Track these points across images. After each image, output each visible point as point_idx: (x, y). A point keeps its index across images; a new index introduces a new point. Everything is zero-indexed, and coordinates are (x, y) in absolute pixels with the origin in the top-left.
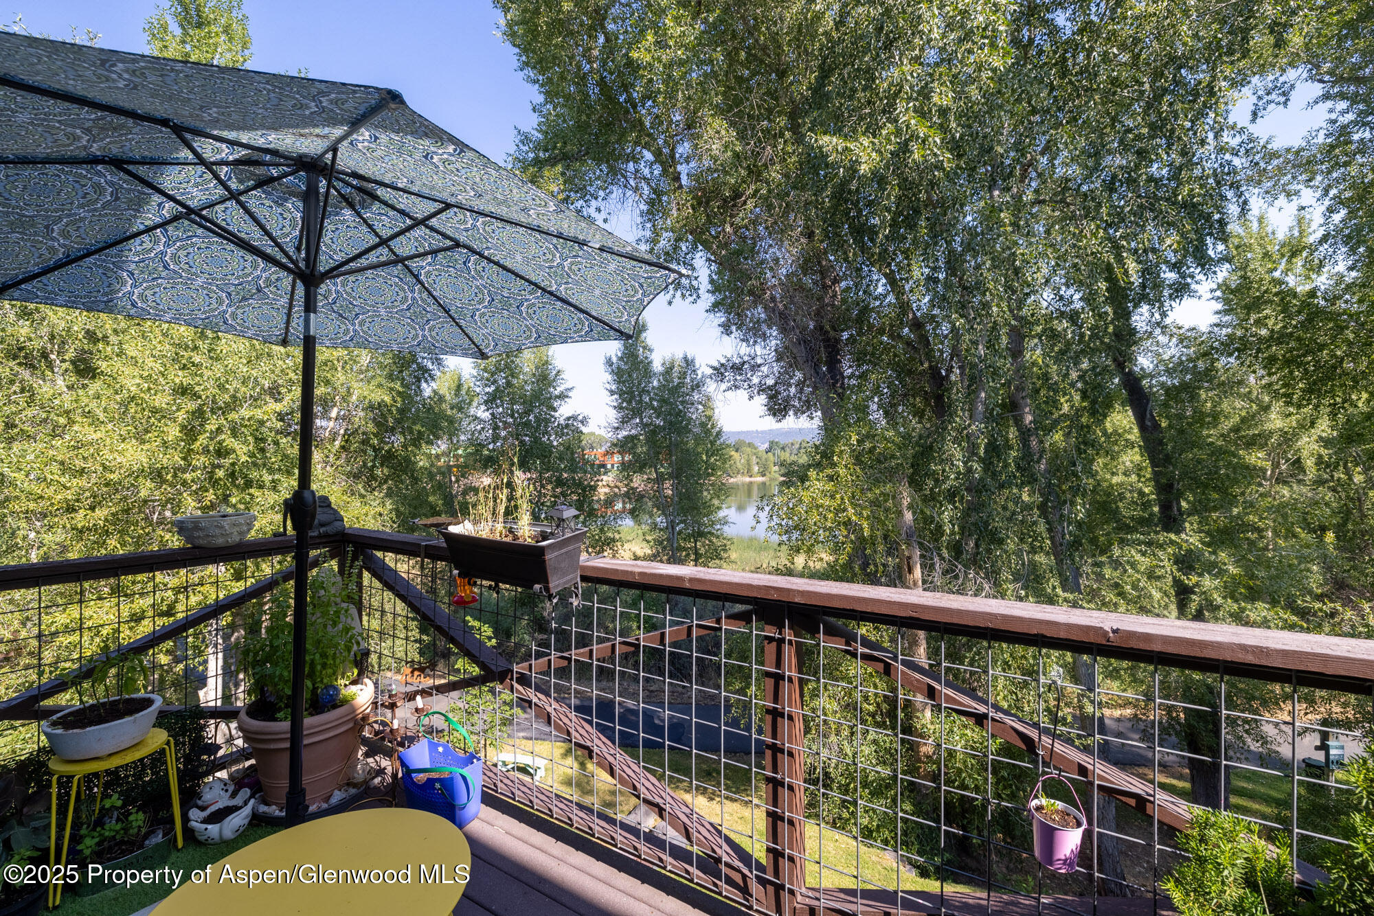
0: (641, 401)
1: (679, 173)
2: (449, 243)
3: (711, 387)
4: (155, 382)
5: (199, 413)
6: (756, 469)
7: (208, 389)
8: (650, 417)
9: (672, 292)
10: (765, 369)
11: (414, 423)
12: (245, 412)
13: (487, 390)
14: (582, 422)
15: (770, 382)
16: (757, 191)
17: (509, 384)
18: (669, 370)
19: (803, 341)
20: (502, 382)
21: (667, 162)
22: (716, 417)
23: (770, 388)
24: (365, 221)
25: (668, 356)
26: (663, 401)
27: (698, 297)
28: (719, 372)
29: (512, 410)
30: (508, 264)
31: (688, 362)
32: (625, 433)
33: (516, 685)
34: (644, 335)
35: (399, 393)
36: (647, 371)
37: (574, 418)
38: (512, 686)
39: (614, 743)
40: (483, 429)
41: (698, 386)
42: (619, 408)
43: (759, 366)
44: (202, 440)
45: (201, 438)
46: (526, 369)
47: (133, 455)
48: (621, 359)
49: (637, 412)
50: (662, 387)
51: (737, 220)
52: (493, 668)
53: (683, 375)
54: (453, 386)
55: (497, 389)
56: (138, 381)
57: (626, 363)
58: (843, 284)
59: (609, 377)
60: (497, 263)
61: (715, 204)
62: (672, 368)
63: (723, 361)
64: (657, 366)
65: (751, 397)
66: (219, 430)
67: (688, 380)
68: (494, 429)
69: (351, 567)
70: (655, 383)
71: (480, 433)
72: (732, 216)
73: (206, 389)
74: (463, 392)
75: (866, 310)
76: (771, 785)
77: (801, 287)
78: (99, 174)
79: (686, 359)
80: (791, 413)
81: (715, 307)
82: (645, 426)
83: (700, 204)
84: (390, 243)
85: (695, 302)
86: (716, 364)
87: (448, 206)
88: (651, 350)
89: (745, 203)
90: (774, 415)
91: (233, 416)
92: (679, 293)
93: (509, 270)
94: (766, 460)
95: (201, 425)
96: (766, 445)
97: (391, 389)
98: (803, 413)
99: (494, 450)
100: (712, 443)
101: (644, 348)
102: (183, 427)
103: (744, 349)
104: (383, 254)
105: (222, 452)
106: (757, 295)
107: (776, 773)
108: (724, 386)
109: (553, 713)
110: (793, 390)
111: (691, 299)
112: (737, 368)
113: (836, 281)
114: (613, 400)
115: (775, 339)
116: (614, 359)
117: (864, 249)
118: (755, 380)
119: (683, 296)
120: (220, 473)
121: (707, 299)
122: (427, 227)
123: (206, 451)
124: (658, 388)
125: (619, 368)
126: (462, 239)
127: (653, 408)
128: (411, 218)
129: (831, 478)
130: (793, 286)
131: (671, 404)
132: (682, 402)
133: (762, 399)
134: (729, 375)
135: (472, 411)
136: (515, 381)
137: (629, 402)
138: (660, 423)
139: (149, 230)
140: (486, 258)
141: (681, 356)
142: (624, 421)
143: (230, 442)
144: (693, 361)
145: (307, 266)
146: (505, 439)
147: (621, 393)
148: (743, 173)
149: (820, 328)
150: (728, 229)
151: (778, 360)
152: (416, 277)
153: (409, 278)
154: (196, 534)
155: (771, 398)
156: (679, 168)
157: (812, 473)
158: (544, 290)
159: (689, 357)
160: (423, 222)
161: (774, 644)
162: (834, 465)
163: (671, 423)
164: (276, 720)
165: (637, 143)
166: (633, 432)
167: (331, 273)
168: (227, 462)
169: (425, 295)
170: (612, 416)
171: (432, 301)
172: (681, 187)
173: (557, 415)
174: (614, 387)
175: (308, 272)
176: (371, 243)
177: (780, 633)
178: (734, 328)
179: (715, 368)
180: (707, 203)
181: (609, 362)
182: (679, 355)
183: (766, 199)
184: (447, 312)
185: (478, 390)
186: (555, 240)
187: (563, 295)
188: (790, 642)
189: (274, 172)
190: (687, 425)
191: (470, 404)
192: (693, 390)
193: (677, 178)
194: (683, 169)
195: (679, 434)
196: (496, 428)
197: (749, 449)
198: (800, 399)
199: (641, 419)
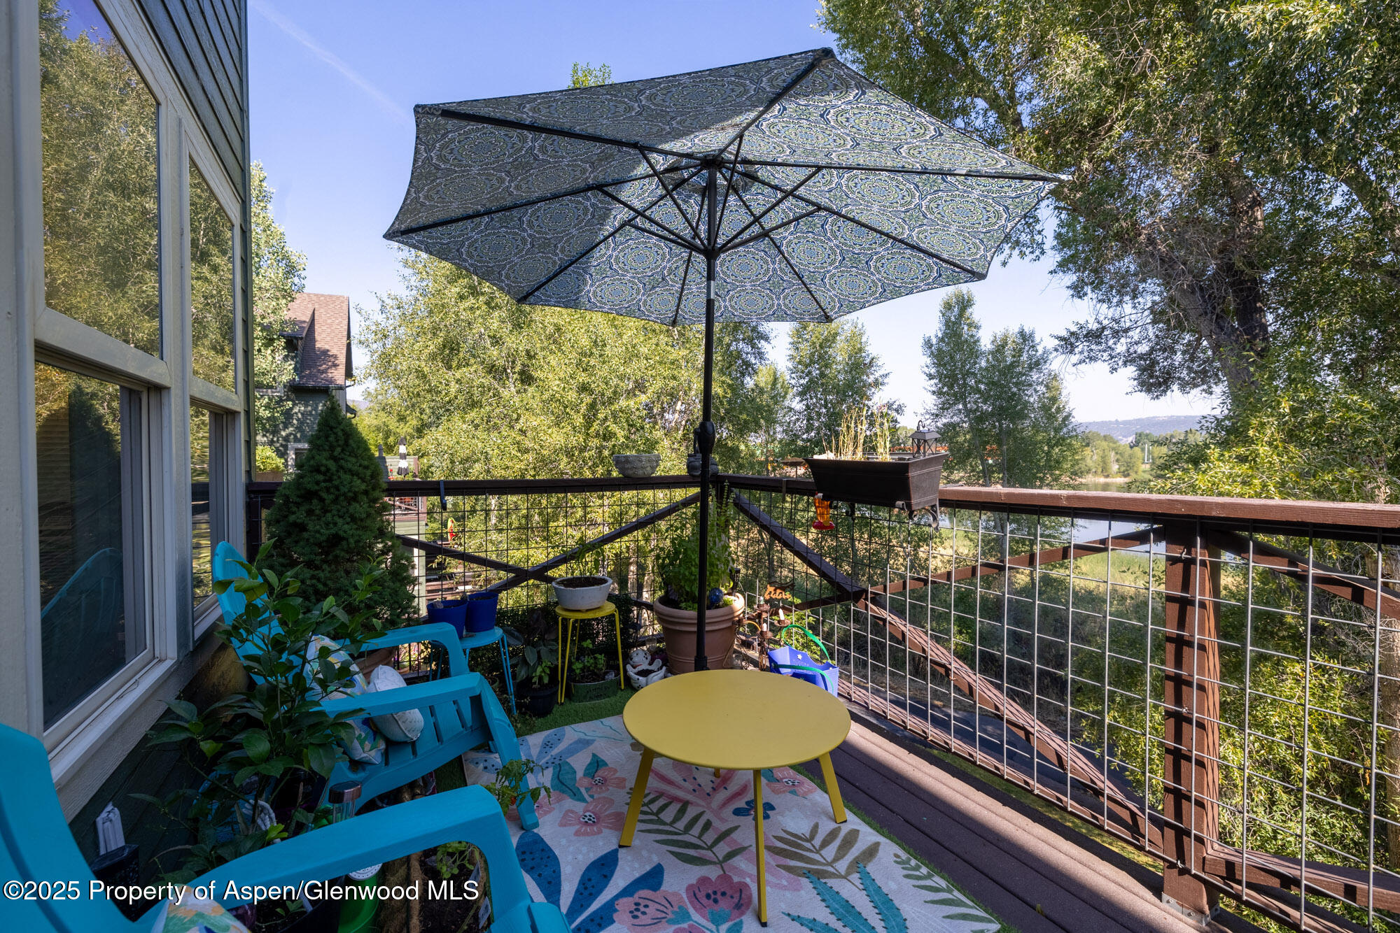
0: (965, 385)
1: (1020, 115)
2: (811, 208)
3: (1057, 363)
4: (568, 383)
5: (592, 406)
6: (1115, 467)
7: (597, 386)
8: (976, 402)
9: (1007, 251)
10: (1135, 334)
11: (741, 413)
12: (623, 403)
13: (802, 381)
14: (897, 411)
15: (1143, 348)
16: (1128, 110)
17: (822, 375)
18: (1000, 348)
19: (1198, 288)
20: (815, 373)
21: (1004, 108)
22: (1063, 398)
23: (1141, 357)
24: (744, 203)
25: (1000, 332)
26: (991, 384)
27: (1043, 253)
28: (1068, 343)
29: (826, 401)
30: (863, 219)
31: (1026, 337)
32: (945, 421)
33: (870, 605)
34: (970, 310)
35: (729, 386)
36: (971, 349)
37: (890, 406)
38: (867, 605)
39: (973, 668)
40: (798, 420)
41: (1037, 364)
42: (939, 393)
43: (1127, 330)
44: (596, 426)
45: (595, 424)
46: (839, 358)
47: (557, 438)
48: (942, 340)
49: (960, 397)
50: (990, 369)
51: (1099, 152)
52: (849, 588)
53: (1018, 352)
54: (771, 379)
55: (811, 381)
56: (558, 382)
57: (948, 344)
58: (1268, 207)
59: (928, 361)
60: (852, 220)
61: (1067, 142)
62: (1003, 346)
63: (1074, 329)
64: (986, 344)
65: (1114, 370)
66: (606, 419)
67: (1025, 357)
68: (808, 421)
69: (727, 498)
70: (983, 364)
71: (795, 424)
72: (1090, 149)
73: (598, 386)
74: (779, 386)
75: (1309, 236)
76: (1172, 720)
77: (1194, 221)
78: (588, 199)
79: (1022, 333)
80: (1175, 387)
81: (1063, 266)
82: (968, 412)
83: (1047, 144)
84: (762, 220)
85: (1038, 258)
86: (1064, 334)
87: (819, 168)
88: (977, 327)
89: (1111, 128)
90: (1149, 391)
91: (616, 407)
92: (1016, 252)
93: (863, 225)
94: (1131, 456)
95: (594, 415)
96: (1131, 439)
97: (723, 382)
98: (1196, 386)
99: (808, 440)
100: (1057, 430)
101: (970, 325)
102: (584, 416)
103: (1106, 313)
104: (756, 229)
105: (607, 436)
106: (1126, 240)
107: (1181, 707)
108: (1075, 358)
109: (908, 634)
110: (1178, 357)
111: (1033, 256)
112: (1095, 336)
113: (1257, 203)
114: (932, 384)
115: (1152, 292)
116: (934, 341)
117: (1307, 149)
118: (1121, 348)
119: (1022, 254)
120: (606, 453)
121: (1052, 258)
122: (795, 196)
123: (597, 435)
124: (986, 369)
125: (939, 350)
126: (824, 201)
127: (979, 391)
128: (781, 190)
129: (1242, 459)
130: (1185, 220)
131: (1002, 386)
132: (1016, 384)
133: (1131, 371)
134: (1080, 347)
135: (786, 403)
136: (827, 372)
137: (951, 387)
138: (987, 408)
139: (606, 238)
140: (844, 216)
141: (1017, 330)
142: (944, 408)
143: (614, 428)
144: (1031, 335)
145: (709, 243)
146: (819, 429)
147: (940, 376)
148: (1109, 92)
149: (1228, 268)
150: (1086, 165)
151: (1154, 322)
152: (778, 248)
153: (774, 251)
154: (627, 466)
155: (1142, 370)
156: (1019, 109)
157: (1214, 452)
158: (895, 239)
159: (1027, 330)
160: (791, 193)
161: (1180, 566)
162: (1248, 441)
163: (1001, 407)
164: (680, 608)
165: (969, 92)
166: (955, 418)
167: (724, 248)
168: (610, 444)
169: (783, 265)
170: (931, 402)
171: (788, 269)
172: (1022, 130)
173: (870, 403)
174: (933, 371)
175: (710, 248)
176: (747, 222)
177: (1189, 553)
178: (1088, 289)
179: (1061, 339)
180: (1057, 140)
181: (928, 344)
182: (1014, 329)
183: (1140, 116)
184: (800, 279)
185: (793, 382)
186: (917, 178)
187: (915, 240)
188: (1203, 563)
189: (686, 175)
190: (1022, 409)
191: (784, 397)
192: (1031, 369)
193: (1017, 121)
194: (1024, 109)
195: (1012, 421)
196: (809, 419)
197: (1104, 444)
198: (1190, 369)
199: (965, 405)
